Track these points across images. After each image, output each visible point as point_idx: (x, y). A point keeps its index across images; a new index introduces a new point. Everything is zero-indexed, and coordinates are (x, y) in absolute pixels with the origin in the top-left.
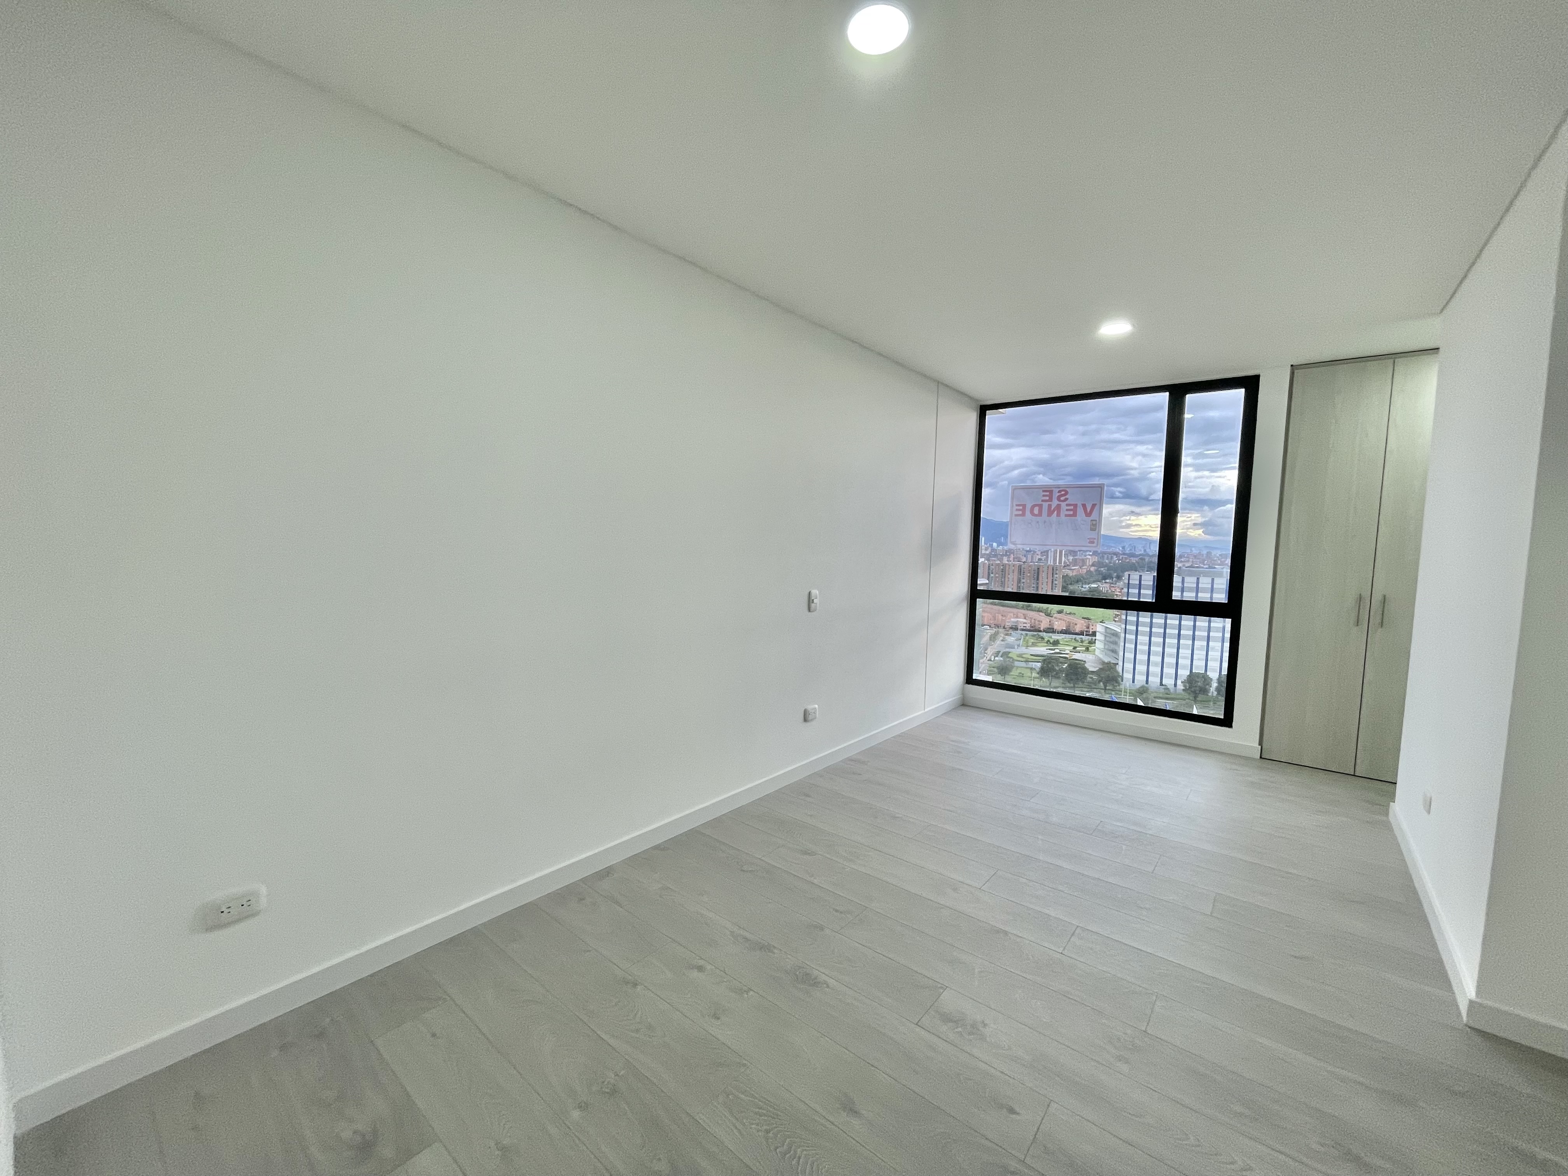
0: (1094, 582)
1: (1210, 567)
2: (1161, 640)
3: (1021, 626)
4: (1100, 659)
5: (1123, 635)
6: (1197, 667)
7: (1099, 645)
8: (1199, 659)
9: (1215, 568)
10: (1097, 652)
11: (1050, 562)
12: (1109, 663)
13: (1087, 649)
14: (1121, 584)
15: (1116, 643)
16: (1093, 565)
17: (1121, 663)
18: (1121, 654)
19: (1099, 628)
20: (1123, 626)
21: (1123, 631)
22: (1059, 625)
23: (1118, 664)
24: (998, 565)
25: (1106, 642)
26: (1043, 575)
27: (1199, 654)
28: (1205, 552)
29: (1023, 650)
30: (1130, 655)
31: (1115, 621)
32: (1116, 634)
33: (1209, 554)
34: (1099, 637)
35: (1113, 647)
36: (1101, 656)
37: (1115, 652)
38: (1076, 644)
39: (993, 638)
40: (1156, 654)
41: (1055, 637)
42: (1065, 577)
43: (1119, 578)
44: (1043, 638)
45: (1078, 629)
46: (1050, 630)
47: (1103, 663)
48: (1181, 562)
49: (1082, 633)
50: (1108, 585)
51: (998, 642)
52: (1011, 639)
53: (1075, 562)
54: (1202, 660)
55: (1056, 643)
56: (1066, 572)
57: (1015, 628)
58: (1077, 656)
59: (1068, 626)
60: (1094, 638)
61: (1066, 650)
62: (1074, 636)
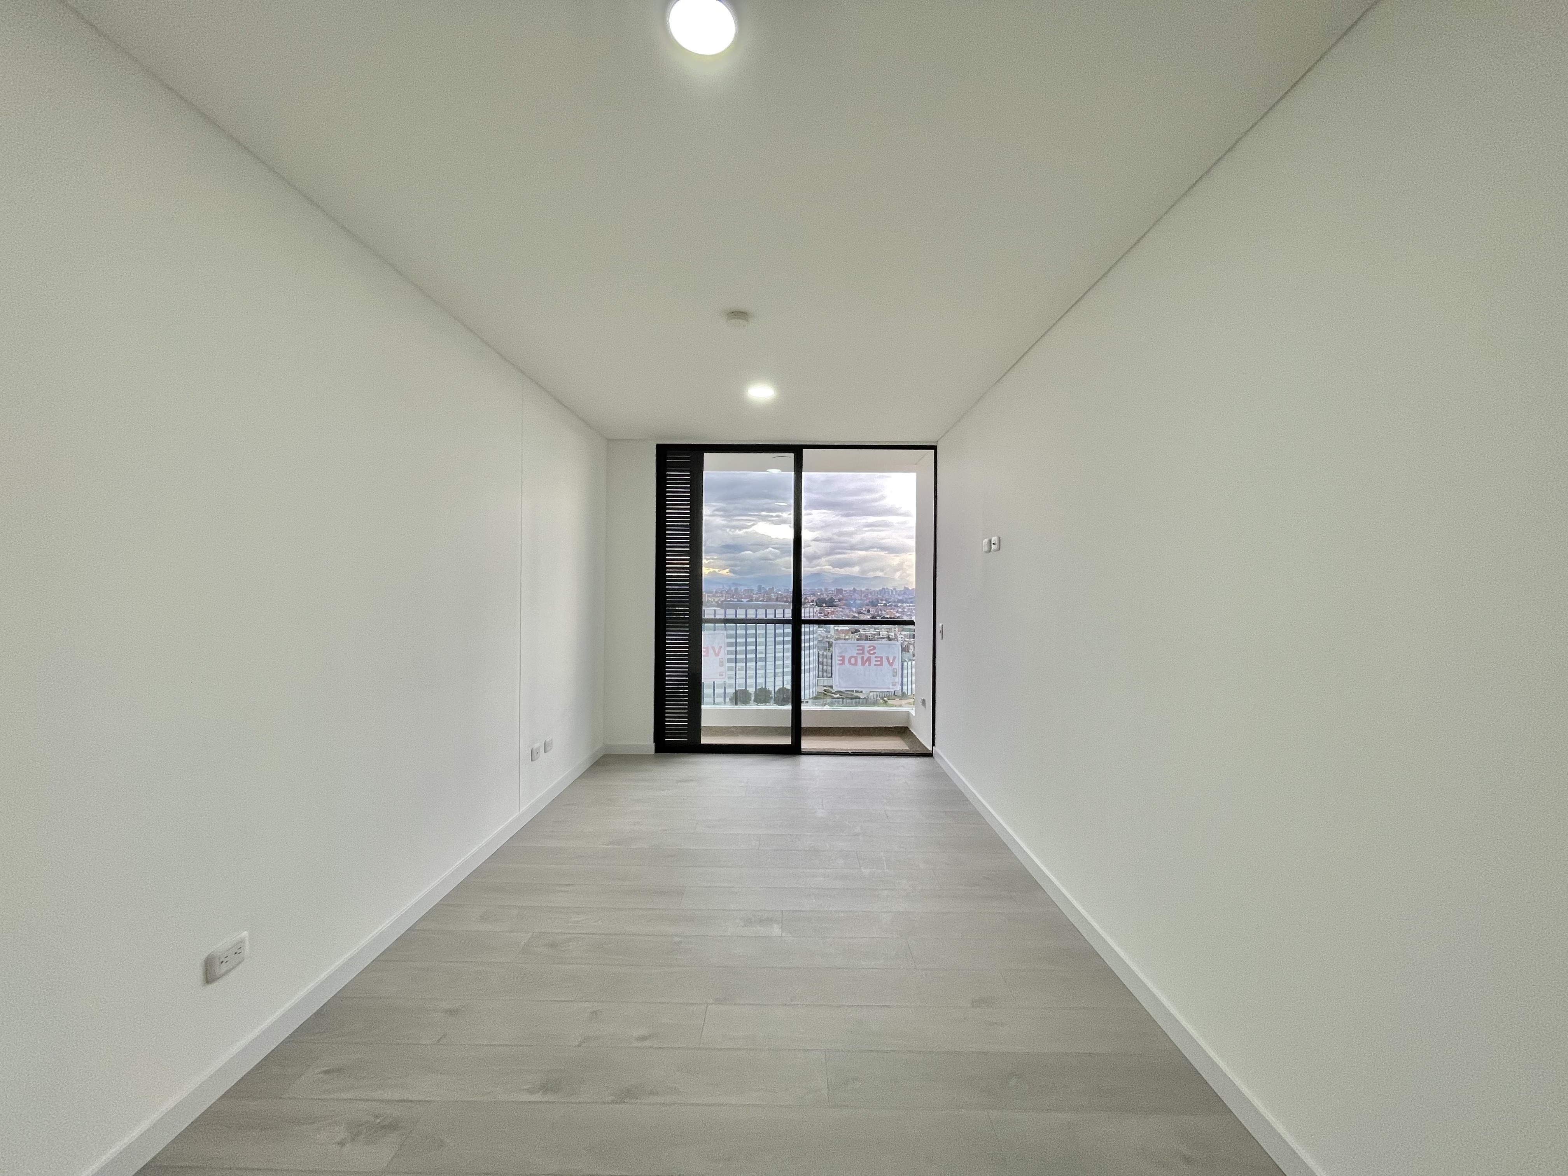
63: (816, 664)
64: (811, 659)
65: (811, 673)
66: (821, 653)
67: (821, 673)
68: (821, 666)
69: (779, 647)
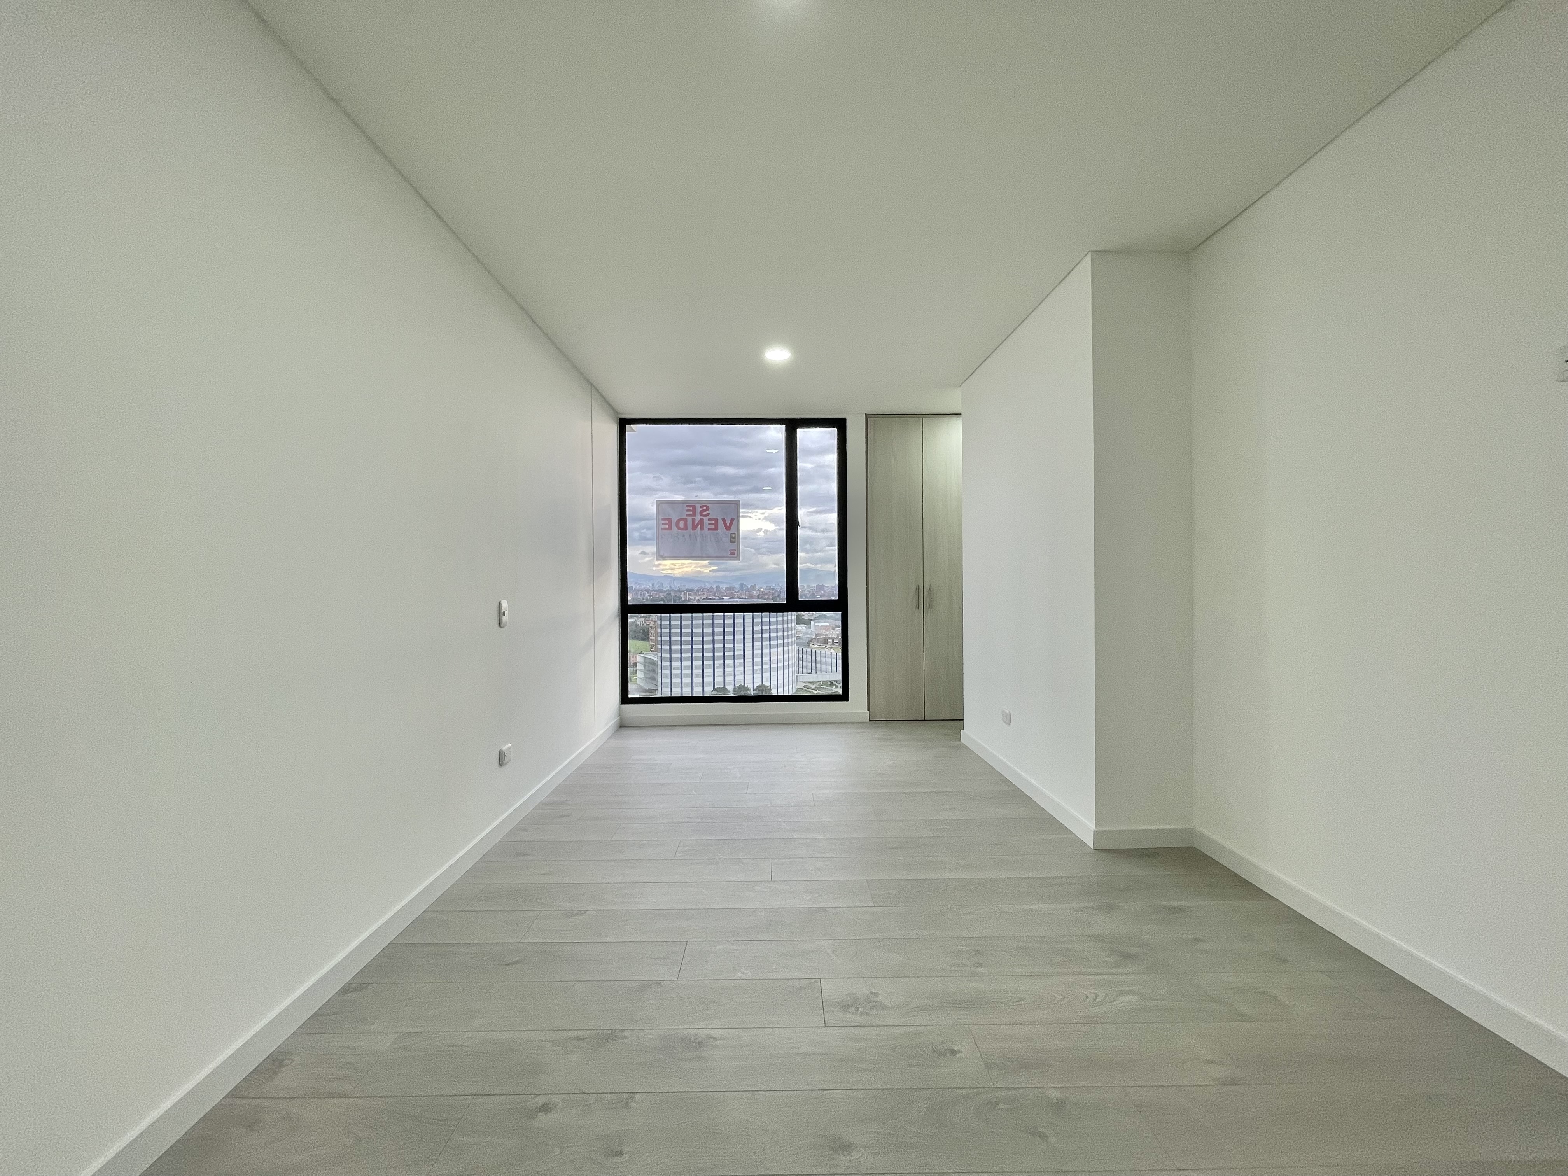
1: (720, 599)
2: (690, 663)
4: (641, 687)
5: (659, 663)
6: (719, 683)
7: (640, 674)
8: (719, 676)
9: (723, 599)
10: (639, 681)
15: (654, 671)
17: (659, 689)
18: (659, 680)
19: (640, 659)
20: (659, 655)
21: (659, 659)
23: (657, 690)
25: (646, 671)
27: (719, 671)
28: (715, 587)
30: (666, 680)
31: (651, 651)
32: (654, 663)
33: (718, 587)
34: (640, 667)
35: (652, 674)
36: (642, 685)
37: (654, 679)
40: (687, 676)
47: (645, 690)
48: (699, 595)
50: (643, 619)
54: (721, 676)
60: (635, 669)
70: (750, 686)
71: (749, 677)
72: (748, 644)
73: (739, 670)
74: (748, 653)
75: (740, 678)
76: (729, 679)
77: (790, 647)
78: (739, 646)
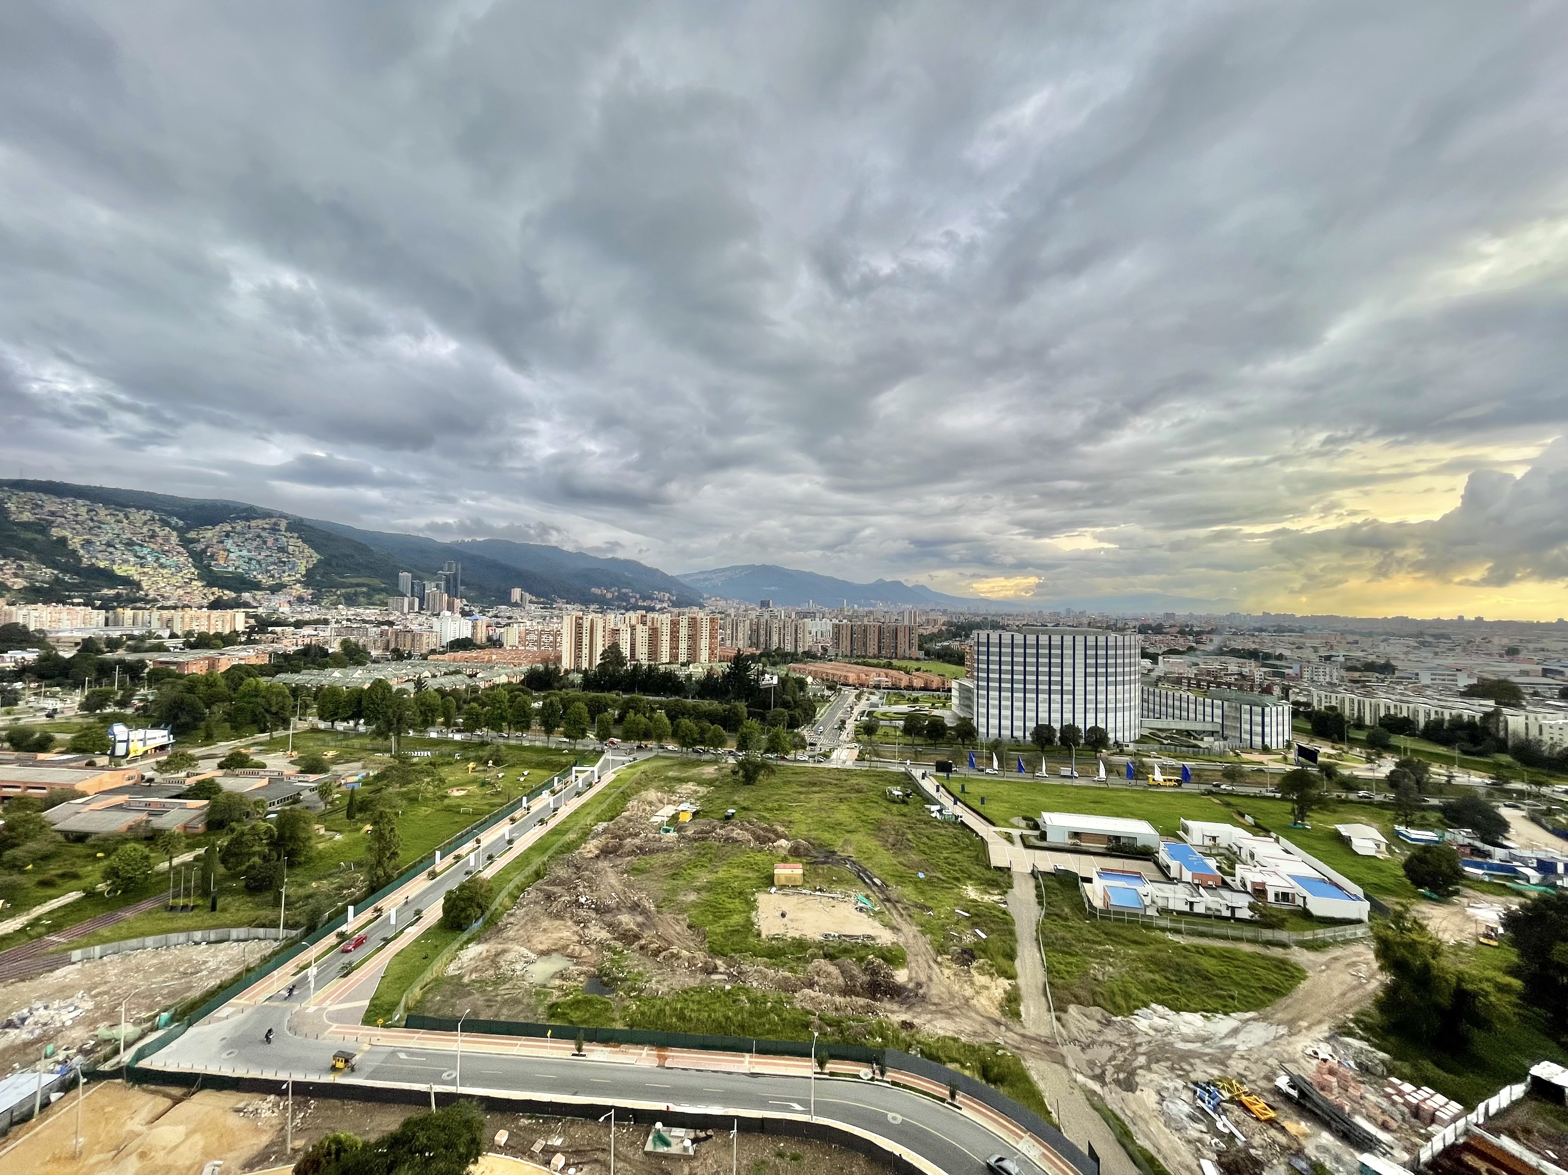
0: (946, 640)
1: (1043, 625)
2: (1010, 694)
3: (883, 684)
4: (957, 715)
5: (976, 691)
6: (1043, 719)
7: (955, 701)
8: (1044, 711)
10: (954, 708)
11: (906, 623)
12: (964, 719)
13: (944, 705)
14: (969, 641)
15: (970, 699)
16: (944, 625)
17: (975, 718)
18: (975, 709)
19: (954, 685)
20: (976, 682)
21: (976, 687)
22: (918, 683)
23: (972, 719)
24: (860, 626)
25: (961, 698)
26: (900, 635)
27: (1044, 707)
29: (885, 709)
30: (983, 710)
31: (967, 677)
32: (969, 690)
34: (955, 693)
35: (967, 702)
36: (957, 712)
37: (970, 707)
38: (934, 701)
39: (858, 697)
40: (1006, 708)
41: (915, 694)
42: (921, 635)
43: (967, 636)
44: (904, 696)
45: (934, 687)
46: (910, 687)
47: (960, 718)
49: (938, 690)
50: (958, 643)
51: (863, 701)
52: (874, 699)
53: (928, 621)
54: (1046, 713)
55: (916, 700)
56: (921, 631)
57: (877, 687)
58: (936, 712)
59: (926, 683)
60: (950, 694)
61: (925, 707)
62: (931, 693)
63: (1138, 701)
64: (1133, 695)
65: (1133, 712)
66: (1145, 688)
67: (1145, 713)
68: (1145, 705)
69: (1091, 680)
70: (1081, 726)
71: (1080, 716)
72: (1080, 679)
73: (1068, 707)
74: (1080, 689)
75: (1068, 716)
76: (1056, 716)
77: (1133, 686)
78: (1068, 680)
